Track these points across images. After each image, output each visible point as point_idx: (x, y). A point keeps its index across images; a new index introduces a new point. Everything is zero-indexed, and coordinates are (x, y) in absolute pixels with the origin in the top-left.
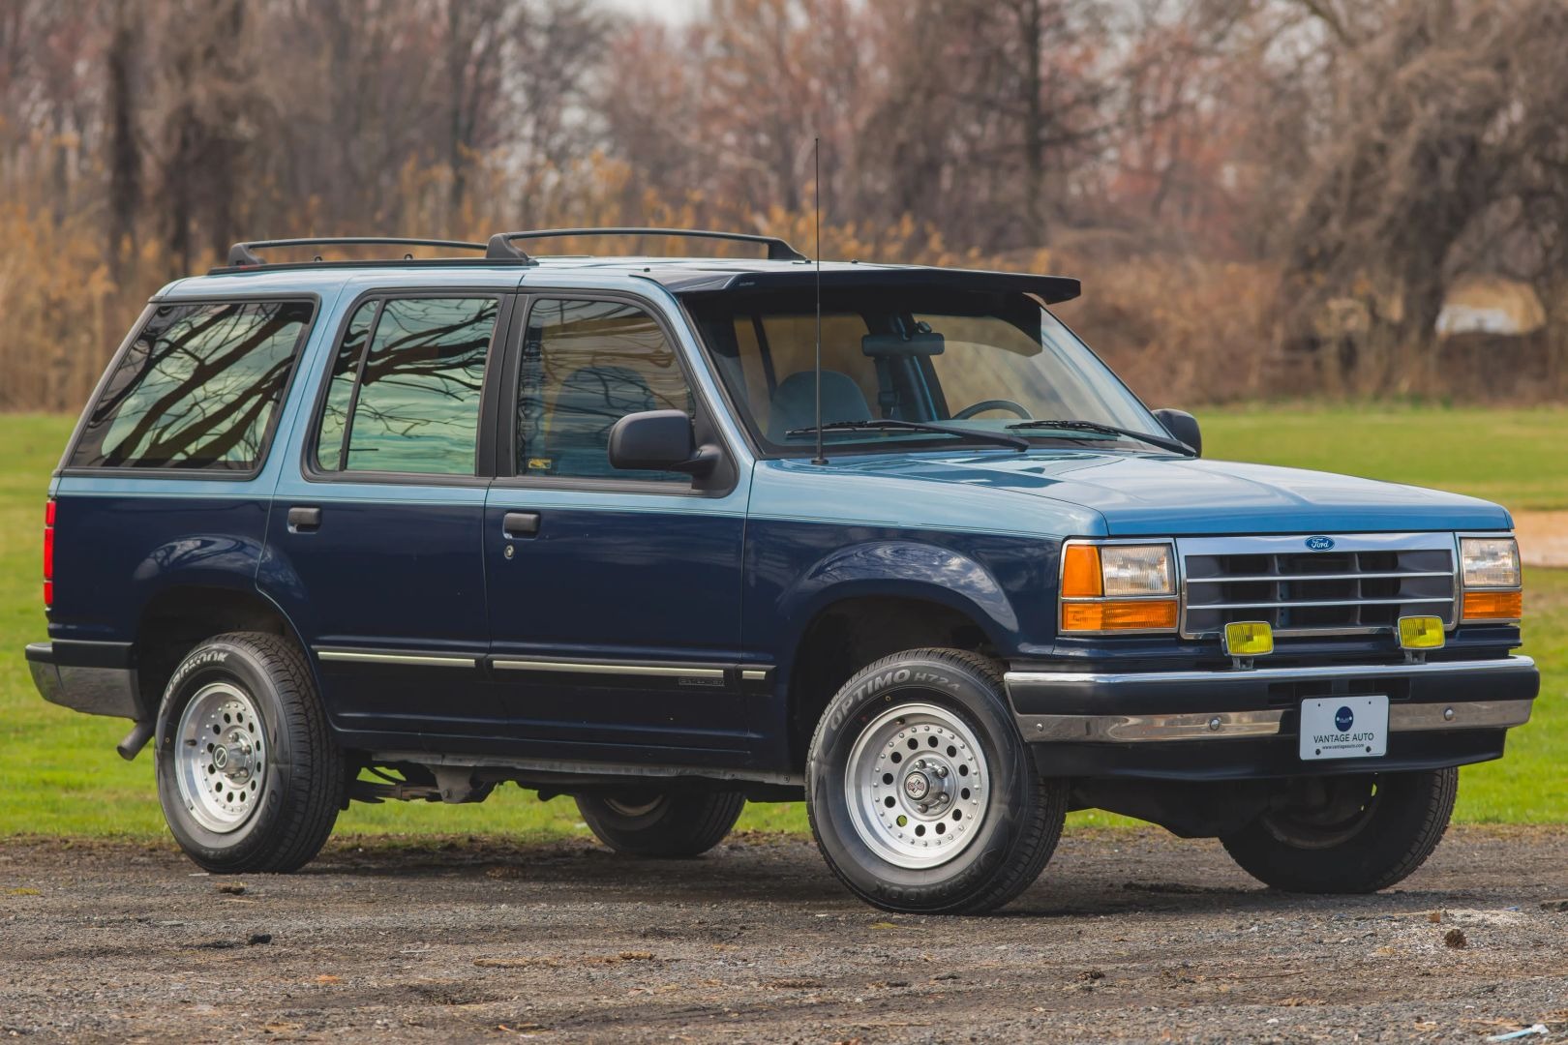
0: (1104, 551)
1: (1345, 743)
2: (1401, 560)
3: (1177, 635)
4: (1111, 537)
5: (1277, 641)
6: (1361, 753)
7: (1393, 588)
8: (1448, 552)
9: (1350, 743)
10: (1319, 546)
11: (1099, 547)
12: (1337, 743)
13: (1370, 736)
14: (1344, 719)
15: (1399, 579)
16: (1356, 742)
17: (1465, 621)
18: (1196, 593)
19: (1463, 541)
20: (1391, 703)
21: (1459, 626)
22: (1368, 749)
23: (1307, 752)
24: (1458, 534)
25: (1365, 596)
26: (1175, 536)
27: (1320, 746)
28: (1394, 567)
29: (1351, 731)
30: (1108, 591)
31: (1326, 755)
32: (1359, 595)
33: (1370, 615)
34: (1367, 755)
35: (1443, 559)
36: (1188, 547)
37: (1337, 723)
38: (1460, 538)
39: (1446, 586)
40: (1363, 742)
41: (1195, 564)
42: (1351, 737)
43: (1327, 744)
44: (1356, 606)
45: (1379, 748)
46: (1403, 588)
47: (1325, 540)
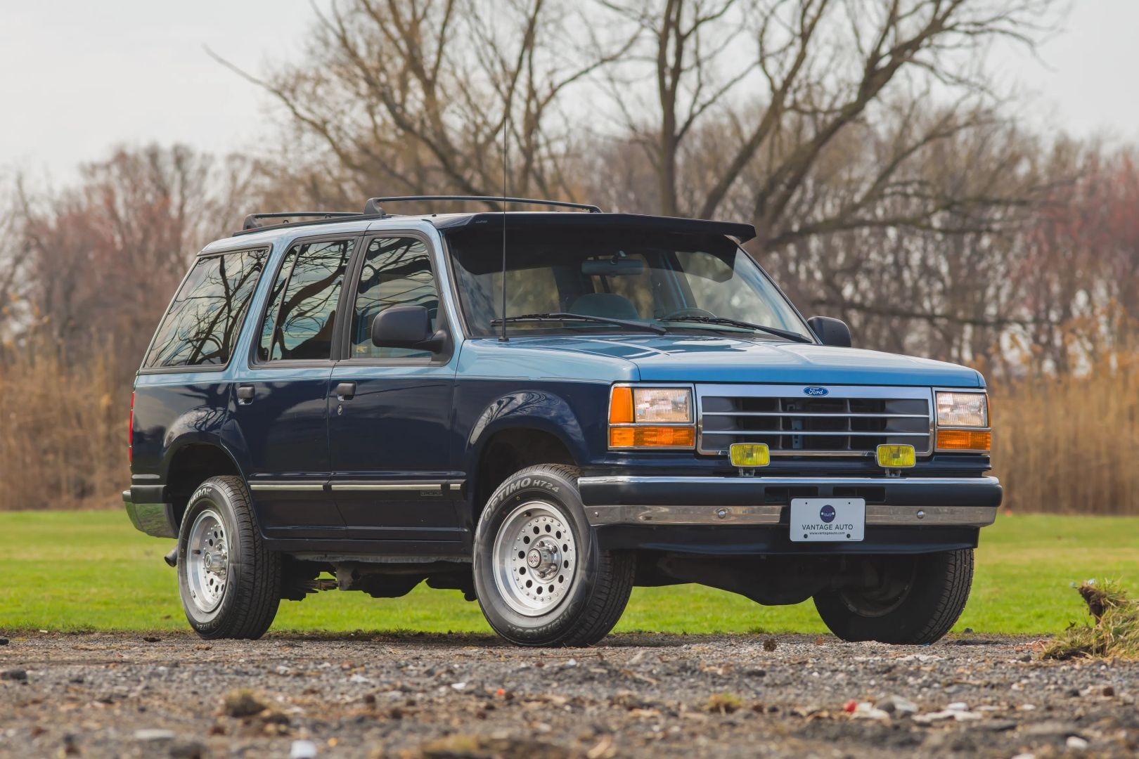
0: (636, 392)
1: (828, 531)
2: (888, 406)
3: (695, 451)
4: (641, 381)
5: (772, 458)
6: (843, 538)
7: (881, 424)
8: (926, 401)
9: (833, 531)
10: (815, 393)
11: (633, 389)
12: (822, 531)
13: (850, 527)
14: (828, 515)
15: (886, 419)
16: (837, 531)
17: (937, 450)
18: (709, 422)
19: (938, 394)
20: (866, 504)
21: (934, 454)
22: (848, 536)
23: (796, 535)
24: (935, 389)
25: (854, 429)
26: (695, 383)
27: (807, 532)
28: (883, 410)
29: (834, 523)
30: (638, 420)
31: (811, 539)
32: (849, 428)
33: (858, 443)
34: (848, 540)
35: (922, 405)
36: (703, 390)
37: (822, 516)
38: (936, 392)
39: (924, 425)
40: (844, 530)
41: (709, 402)
42: (834, 527)
43: (813, 531)
44: (847, 436)
45: (858, 535)
46: (889, 424)
47: (820, 390)
